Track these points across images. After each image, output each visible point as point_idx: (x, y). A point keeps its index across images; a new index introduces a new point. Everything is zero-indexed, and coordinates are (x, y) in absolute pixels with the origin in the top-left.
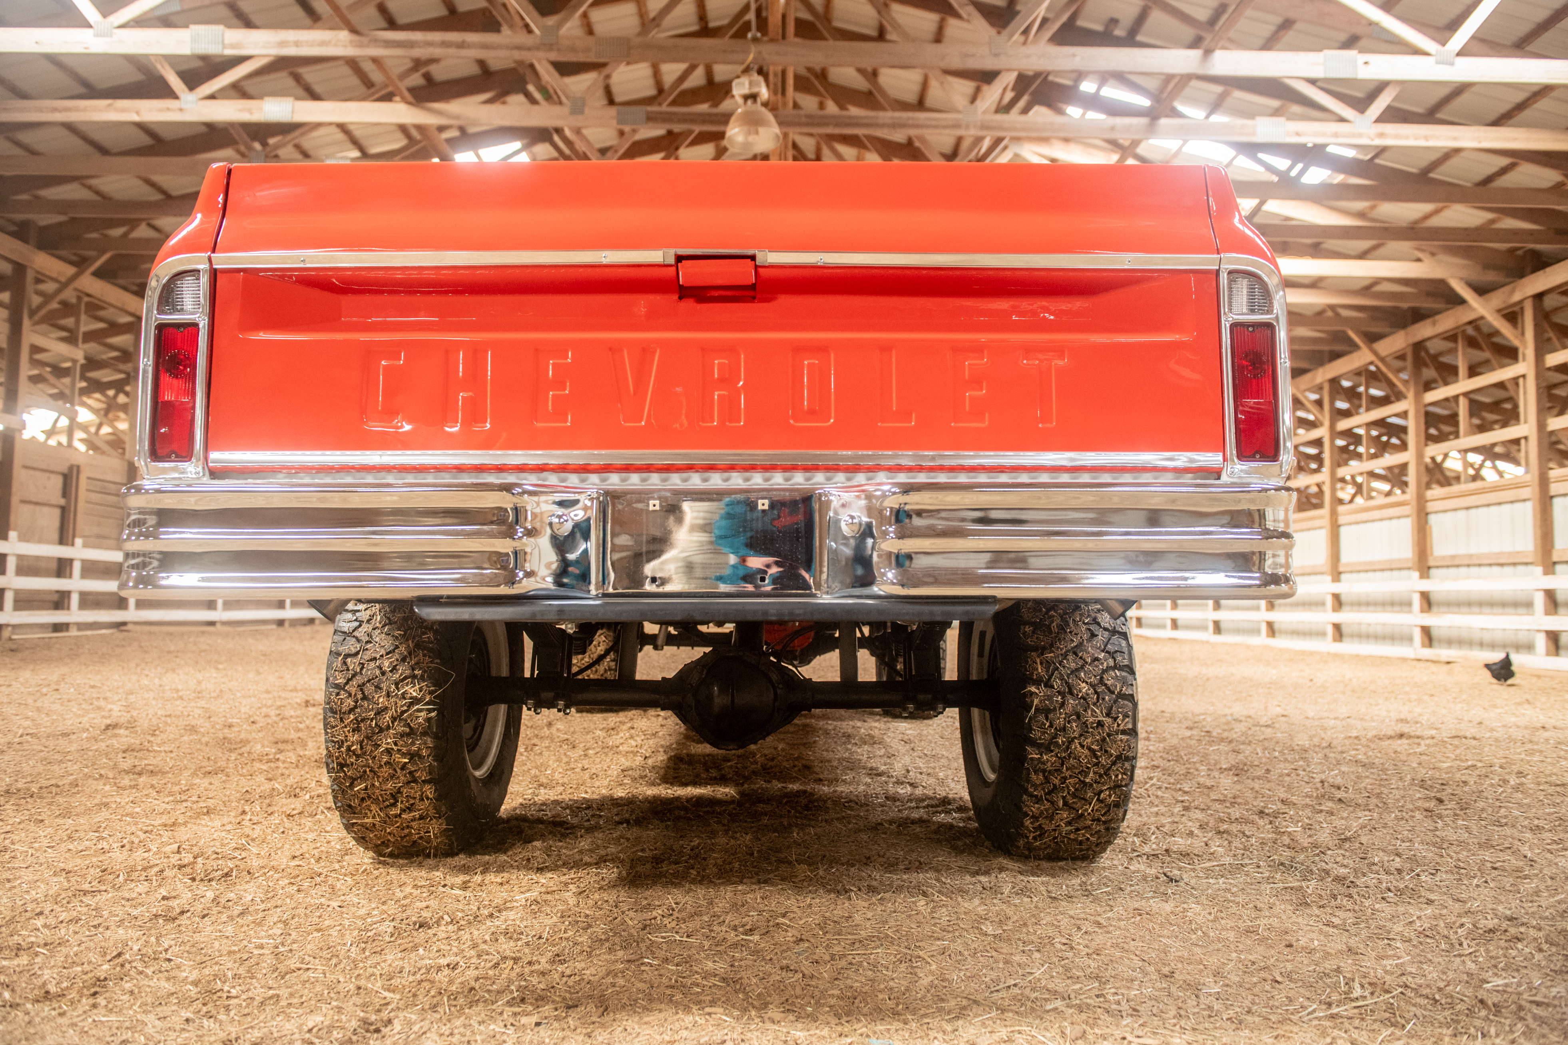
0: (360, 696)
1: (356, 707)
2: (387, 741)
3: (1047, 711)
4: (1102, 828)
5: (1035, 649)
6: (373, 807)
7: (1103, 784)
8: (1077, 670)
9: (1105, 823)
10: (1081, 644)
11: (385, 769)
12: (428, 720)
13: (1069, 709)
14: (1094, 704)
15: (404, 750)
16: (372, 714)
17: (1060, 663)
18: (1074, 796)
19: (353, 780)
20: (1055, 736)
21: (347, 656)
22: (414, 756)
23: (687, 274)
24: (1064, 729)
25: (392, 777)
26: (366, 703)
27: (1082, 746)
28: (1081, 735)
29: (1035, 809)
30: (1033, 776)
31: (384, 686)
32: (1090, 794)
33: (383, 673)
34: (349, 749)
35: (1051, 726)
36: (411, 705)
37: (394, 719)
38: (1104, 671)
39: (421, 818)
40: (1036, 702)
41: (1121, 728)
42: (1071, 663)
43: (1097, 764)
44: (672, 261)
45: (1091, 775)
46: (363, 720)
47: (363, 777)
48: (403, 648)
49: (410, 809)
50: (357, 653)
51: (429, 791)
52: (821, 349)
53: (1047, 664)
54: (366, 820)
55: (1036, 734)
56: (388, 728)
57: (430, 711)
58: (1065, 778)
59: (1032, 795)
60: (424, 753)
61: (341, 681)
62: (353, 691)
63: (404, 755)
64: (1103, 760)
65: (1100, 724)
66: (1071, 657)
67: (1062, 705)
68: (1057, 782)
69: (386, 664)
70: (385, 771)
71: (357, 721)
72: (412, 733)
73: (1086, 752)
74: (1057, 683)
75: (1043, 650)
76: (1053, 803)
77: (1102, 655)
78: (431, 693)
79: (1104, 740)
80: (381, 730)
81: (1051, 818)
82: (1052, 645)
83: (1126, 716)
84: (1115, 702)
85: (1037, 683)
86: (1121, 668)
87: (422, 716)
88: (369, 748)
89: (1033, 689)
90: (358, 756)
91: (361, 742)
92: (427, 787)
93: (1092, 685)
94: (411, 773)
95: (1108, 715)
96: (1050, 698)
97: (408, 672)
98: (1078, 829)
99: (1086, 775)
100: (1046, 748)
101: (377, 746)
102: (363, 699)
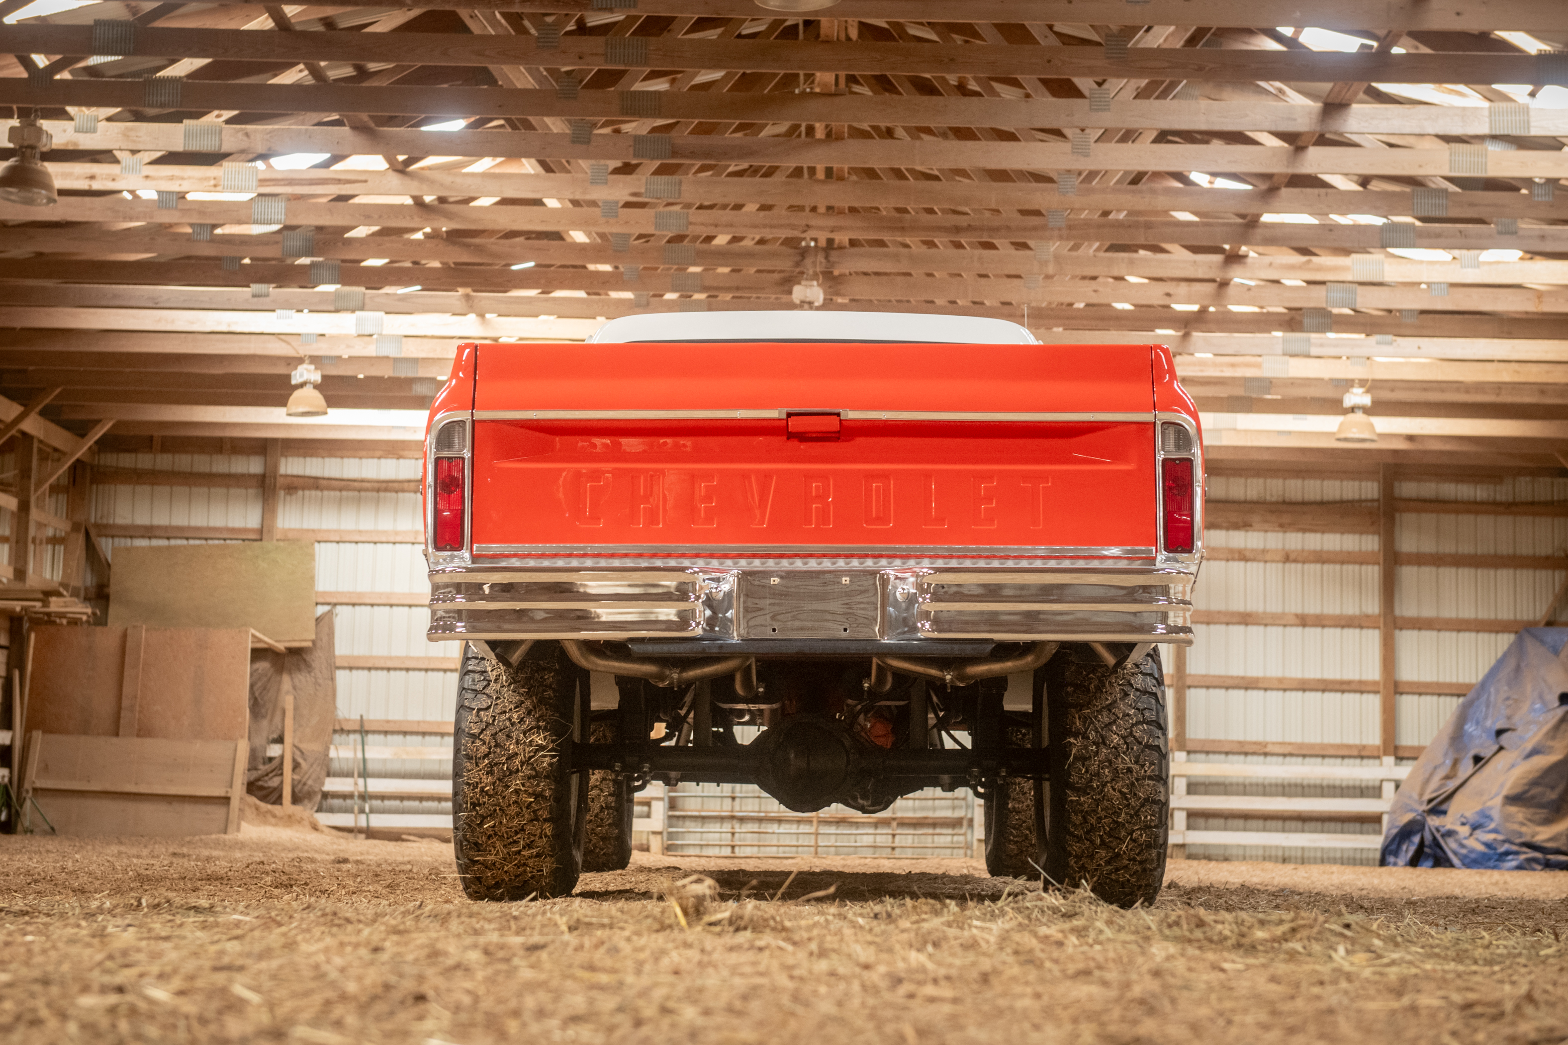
0: (493, 744)
1: (489, 753)
2: (516, 783)
3: (1083, 759)
4: (1137, 868)
5: (1074, 706)
6: (498, 844)
7: (1134, 824)
8: (1110, 724)
9: (1141, 862)
10: (1115, 702)
11: (513, 807)
12: (551, 765)
13: (1102, 756)
14: (1124, 753)
15: (530, 790)
16: (504, 759)
17: (1096, 717)
18: (1110, 836)
19: (484, 818)
20: (1091, 781)
21: (479, 710)
22: (538, 796)
23: (794, 425)
24: (1098, 774)
25: (518, 814)
26: (498, 750)
27: (1114, 790)
28: (1113, 780)
29: (1076, 848)
30: (1073, 816)
31: (514, 735)
32: (1123, 833)
33: (513, 724)
34: (482, 790)
35: (1087, 771)
36: (536, 751)
37: (522, 763)
38: (1133, 725)
39: (538, 855)
40: (1074, 751)
41: (1148, 773)
42: (1105, 718)
43: (1128, 805)
44: (784, 416)
45: (1123, 815)
46: (496, 764)
47: (492, 815)
48: (528, 703)
49: (529, 846)
50: (489, 707)
51: (548, 829)
52: (884, 476)
53: (1085, 719)
54: (489, 858)
55: (1074, 779)
56: (517, 771)
57: (553, 757)
58: (1100, 819)
59: (1075, 836)
60: (547, 793)
61: (475, 731)
62: (487, 739)
63: (530, 795)
64: (1133, 802)
65: (1130, 770)
66: (1105, 713)
67: (1097, 753)
68: (1093, 821)
69: (515, 716)
70: (514, 809)
71: (491, 765)
72: (537, 776)
73: (1117, 794)
74: (1092, 735)
75: (1081, 707)
76: (1092, 842)
77: (1132, 712)
78: (553, 741)
79: (1133, 784)
80: (510, 774)
81: (1091, 857)
82: (1089, 703)
83: (1152, 764)
84: (1143, 751)
85: (1076, 736)
86: (1149, 723)
87: (546, 761)
88: (500, 789)
89: (1072, 740)
90: (490, 796)
91: (494, 784)
92: (547, 825)
93: (1124, 737)
94: (535, 812)
95: (1136, 762)
96: (1086, 748)
97: (533, 723)
98: (1117, 870)
99: (1119, 816)
100: (1083, 791)
101: (507, 787)
102: (496, 746)
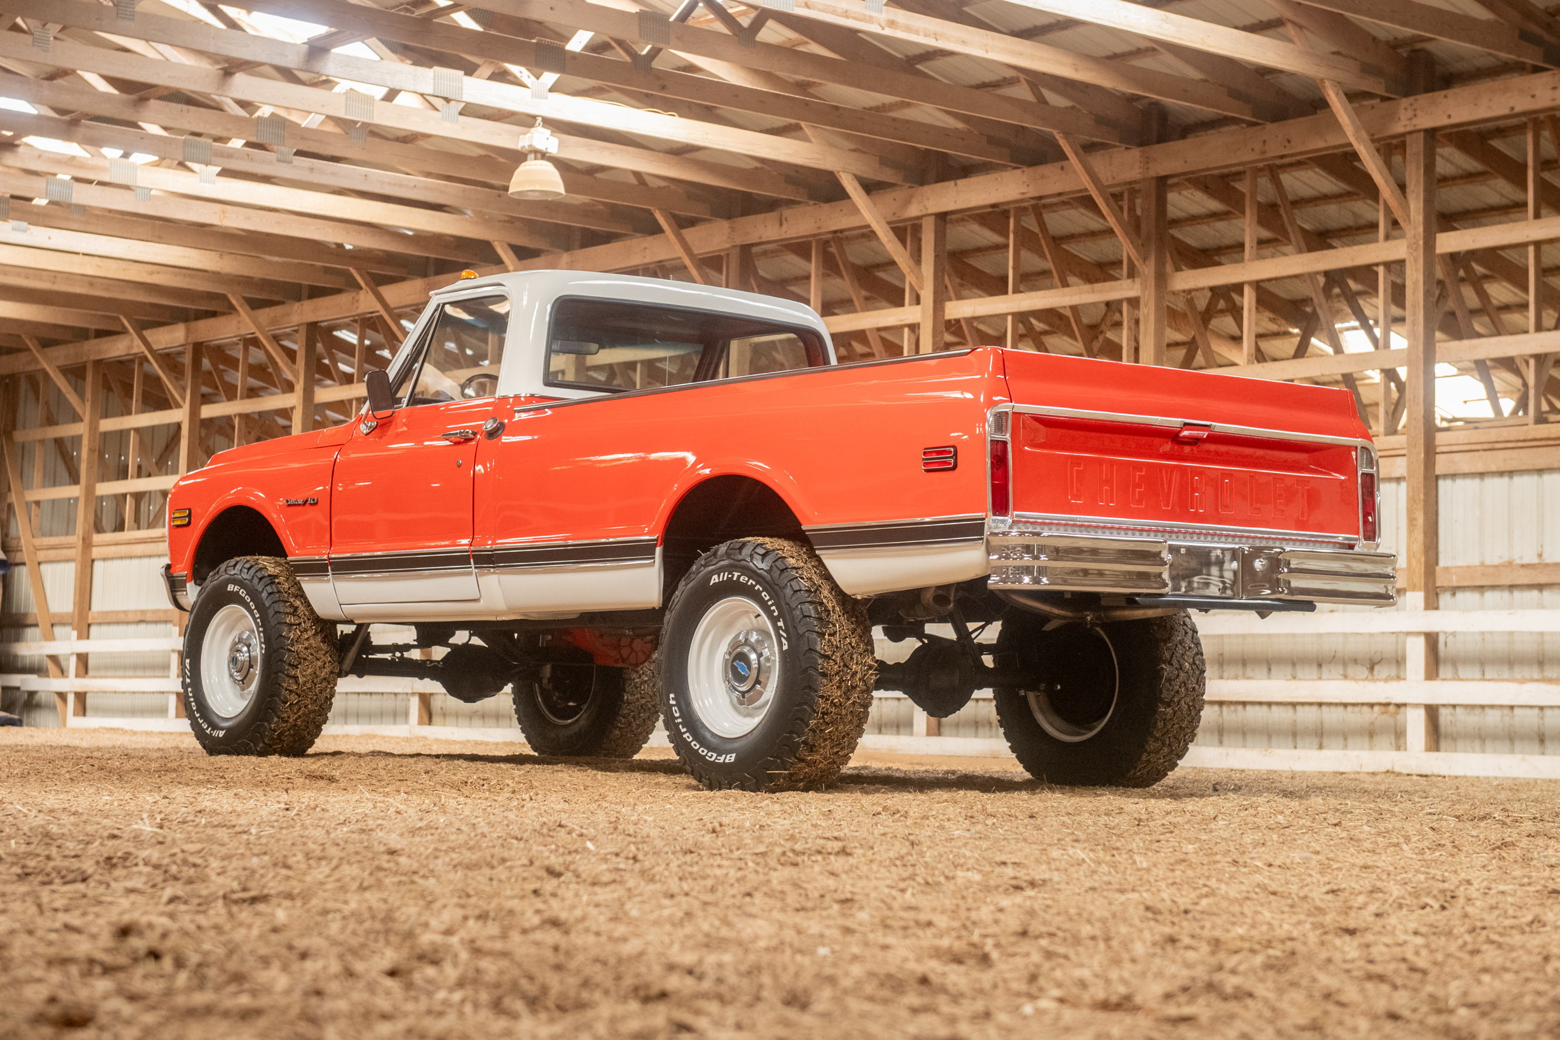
3: (1170, 680)
13: (1180, 678)
16: (849, 676)
18: (1172, 737)
19: (827, 725)
20: (1173, 697)
24: (1178, 692)
25: (849, 722)
26: (845, 669)
27: (1185, 703)
28: (1185, 696)
31: (855, 657)
32: (1182, 735)
33: (853, 648)
34: (832, 702)
35: (1172, 690)
36: (868, 670)
37: (860, 680)
38: (1194, 656)
40: (1165, 674)
42: (1180, 650)
43: (1190, 715)
44: (1181, 426)
45: (1186, 722)
46: (844, 681)
47: (832, 723)
48: (859, 630)
49: (844, 748)
50: (835, 633)
52: (1231, 475)
53: (1169, 650)
54: (815, 757)
55: (1164, 695)
56: (857, 686)
58: (1175, 725)
61: (828, 653)
62: (839, 659)
63: (861, 706)
64: (1193, 713)
65: (1194, 689)
66: (1179, 645)
67: (1178, 676)
69: (854, 641)
70: (849, 717)
71: (841, 681)
72: (866, 690)
74: (1175, 662)
75: (1166, 643)
77: (1193, 645)
79: (1195, 699)
80: (851, 689)
84: (1200, 674)
85: (1164, 662)
87: (872, 678)
88: (844, 701)
89: (1163, 666)
90: (837, 707)
91: (840, 697)
96: (1171, 672)
97: (864, 647)
100: (1169, 705)
101: (849, 699)
102: (845, 665)
